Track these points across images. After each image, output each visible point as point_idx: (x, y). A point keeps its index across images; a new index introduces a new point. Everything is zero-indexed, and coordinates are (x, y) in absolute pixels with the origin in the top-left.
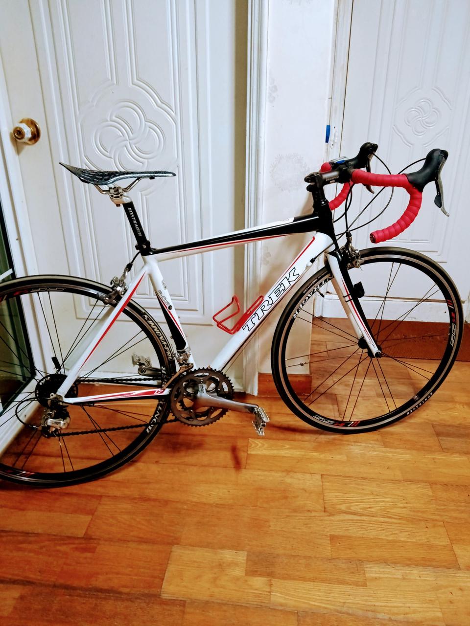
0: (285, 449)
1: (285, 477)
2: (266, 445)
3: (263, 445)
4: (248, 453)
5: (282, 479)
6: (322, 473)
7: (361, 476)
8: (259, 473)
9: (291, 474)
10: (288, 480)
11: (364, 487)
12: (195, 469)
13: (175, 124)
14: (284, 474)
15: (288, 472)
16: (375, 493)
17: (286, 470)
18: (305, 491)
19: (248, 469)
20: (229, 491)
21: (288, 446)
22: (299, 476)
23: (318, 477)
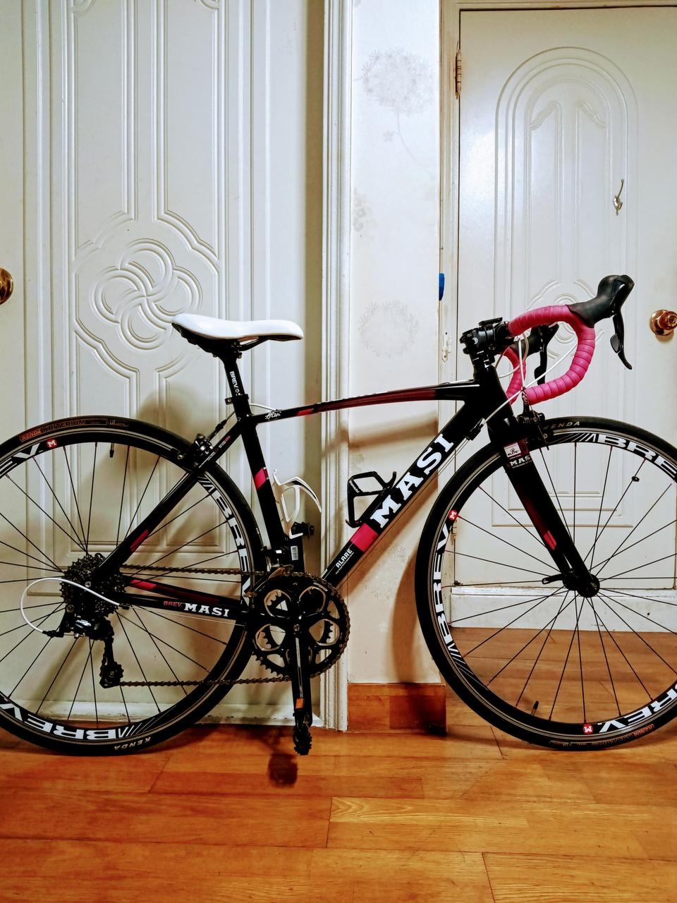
0: (404, 812)
1: (409, 859)
2: (366, 807)
3: (361, 807)
4: (331, 820)
5: (403, 863)
6: (483, 850)
7: (562, 852)
8: (355, 854)
9: (421, 854)
10: (415, 864)
11: (573, 873)
12: (221, 851)
13: (218, 272)
14: (407, 854)
15: (413, 850)
16: (597, 883)
17: (410, 847)
18: (453, 883)
19: (333, 848)
20: (292, 889)
21: (410, 808)
22: (438, 856)
23: (478, 857)
